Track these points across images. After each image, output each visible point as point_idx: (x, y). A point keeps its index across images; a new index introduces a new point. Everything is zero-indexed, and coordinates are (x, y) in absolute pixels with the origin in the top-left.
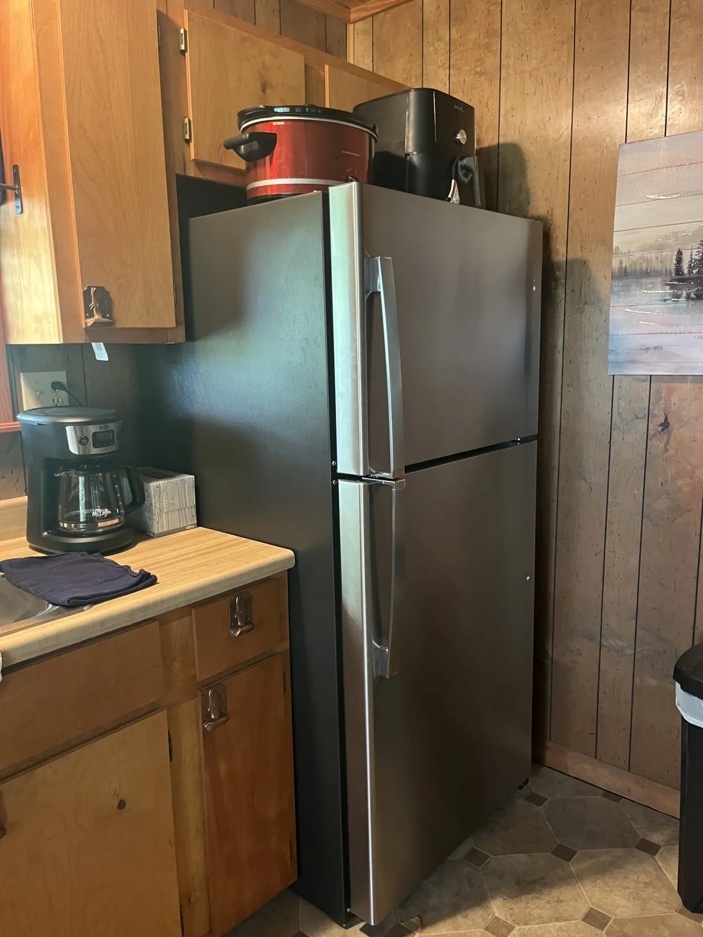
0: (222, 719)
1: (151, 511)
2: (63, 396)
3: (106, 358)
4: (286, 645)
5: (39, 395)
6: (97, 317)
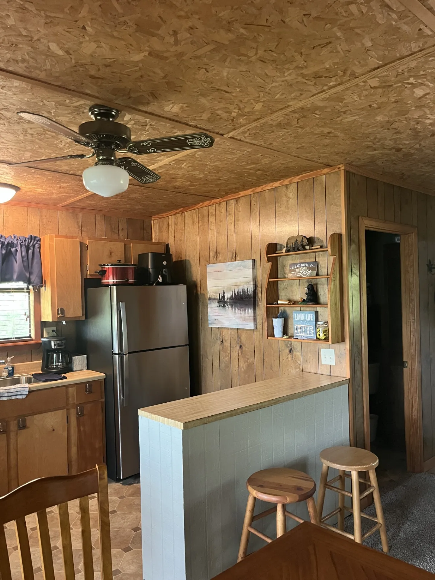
0: (82, 415)
1: (73, 365)
2: (55, 334)
3: (65, 324)
4: (104, 400)
5: (48, 333)
6: (60, 315)
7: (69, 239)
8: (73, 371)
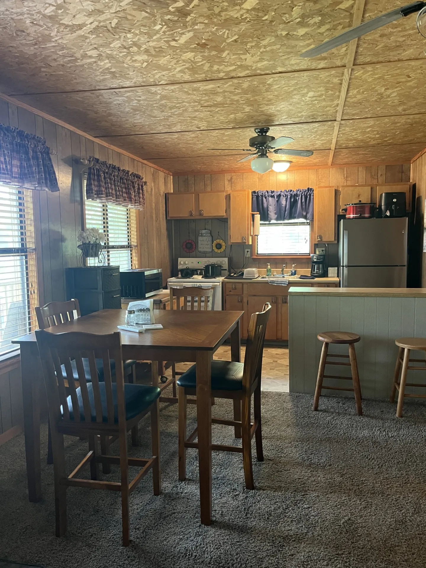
1: (328, 272)
5: (319, 252)
6: (319, 239)
7: (327, 189)
8: (328, 277)
